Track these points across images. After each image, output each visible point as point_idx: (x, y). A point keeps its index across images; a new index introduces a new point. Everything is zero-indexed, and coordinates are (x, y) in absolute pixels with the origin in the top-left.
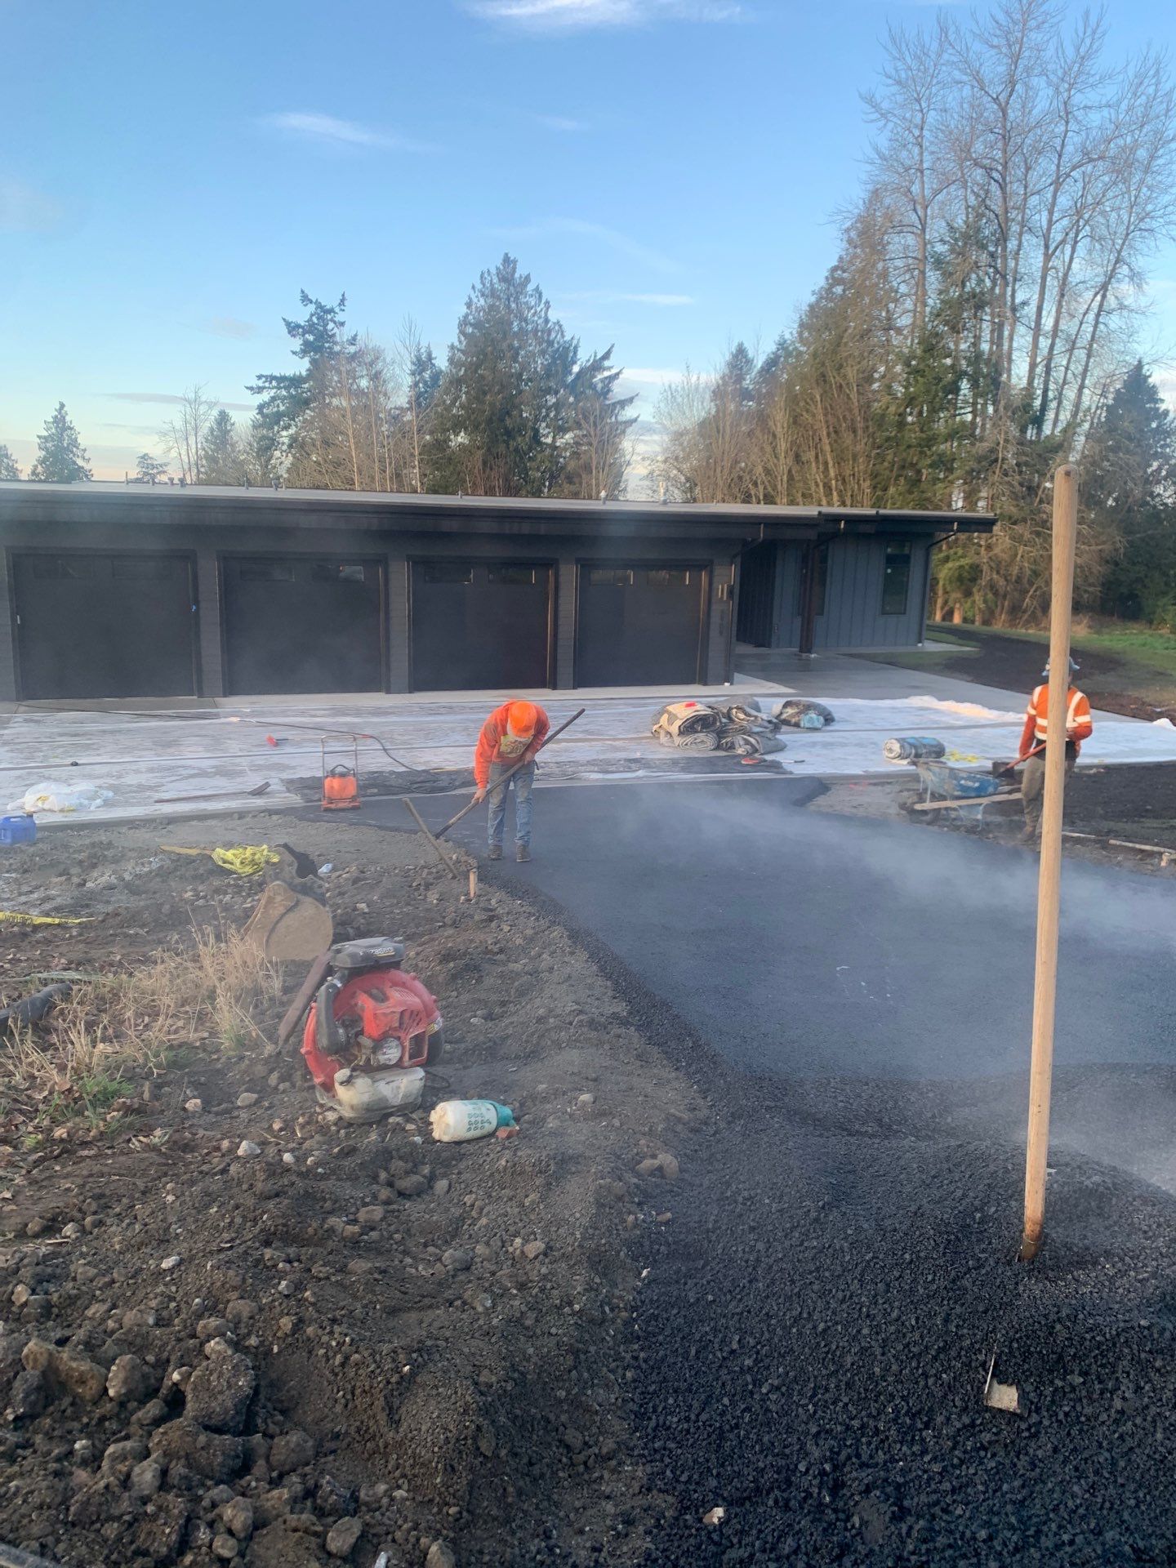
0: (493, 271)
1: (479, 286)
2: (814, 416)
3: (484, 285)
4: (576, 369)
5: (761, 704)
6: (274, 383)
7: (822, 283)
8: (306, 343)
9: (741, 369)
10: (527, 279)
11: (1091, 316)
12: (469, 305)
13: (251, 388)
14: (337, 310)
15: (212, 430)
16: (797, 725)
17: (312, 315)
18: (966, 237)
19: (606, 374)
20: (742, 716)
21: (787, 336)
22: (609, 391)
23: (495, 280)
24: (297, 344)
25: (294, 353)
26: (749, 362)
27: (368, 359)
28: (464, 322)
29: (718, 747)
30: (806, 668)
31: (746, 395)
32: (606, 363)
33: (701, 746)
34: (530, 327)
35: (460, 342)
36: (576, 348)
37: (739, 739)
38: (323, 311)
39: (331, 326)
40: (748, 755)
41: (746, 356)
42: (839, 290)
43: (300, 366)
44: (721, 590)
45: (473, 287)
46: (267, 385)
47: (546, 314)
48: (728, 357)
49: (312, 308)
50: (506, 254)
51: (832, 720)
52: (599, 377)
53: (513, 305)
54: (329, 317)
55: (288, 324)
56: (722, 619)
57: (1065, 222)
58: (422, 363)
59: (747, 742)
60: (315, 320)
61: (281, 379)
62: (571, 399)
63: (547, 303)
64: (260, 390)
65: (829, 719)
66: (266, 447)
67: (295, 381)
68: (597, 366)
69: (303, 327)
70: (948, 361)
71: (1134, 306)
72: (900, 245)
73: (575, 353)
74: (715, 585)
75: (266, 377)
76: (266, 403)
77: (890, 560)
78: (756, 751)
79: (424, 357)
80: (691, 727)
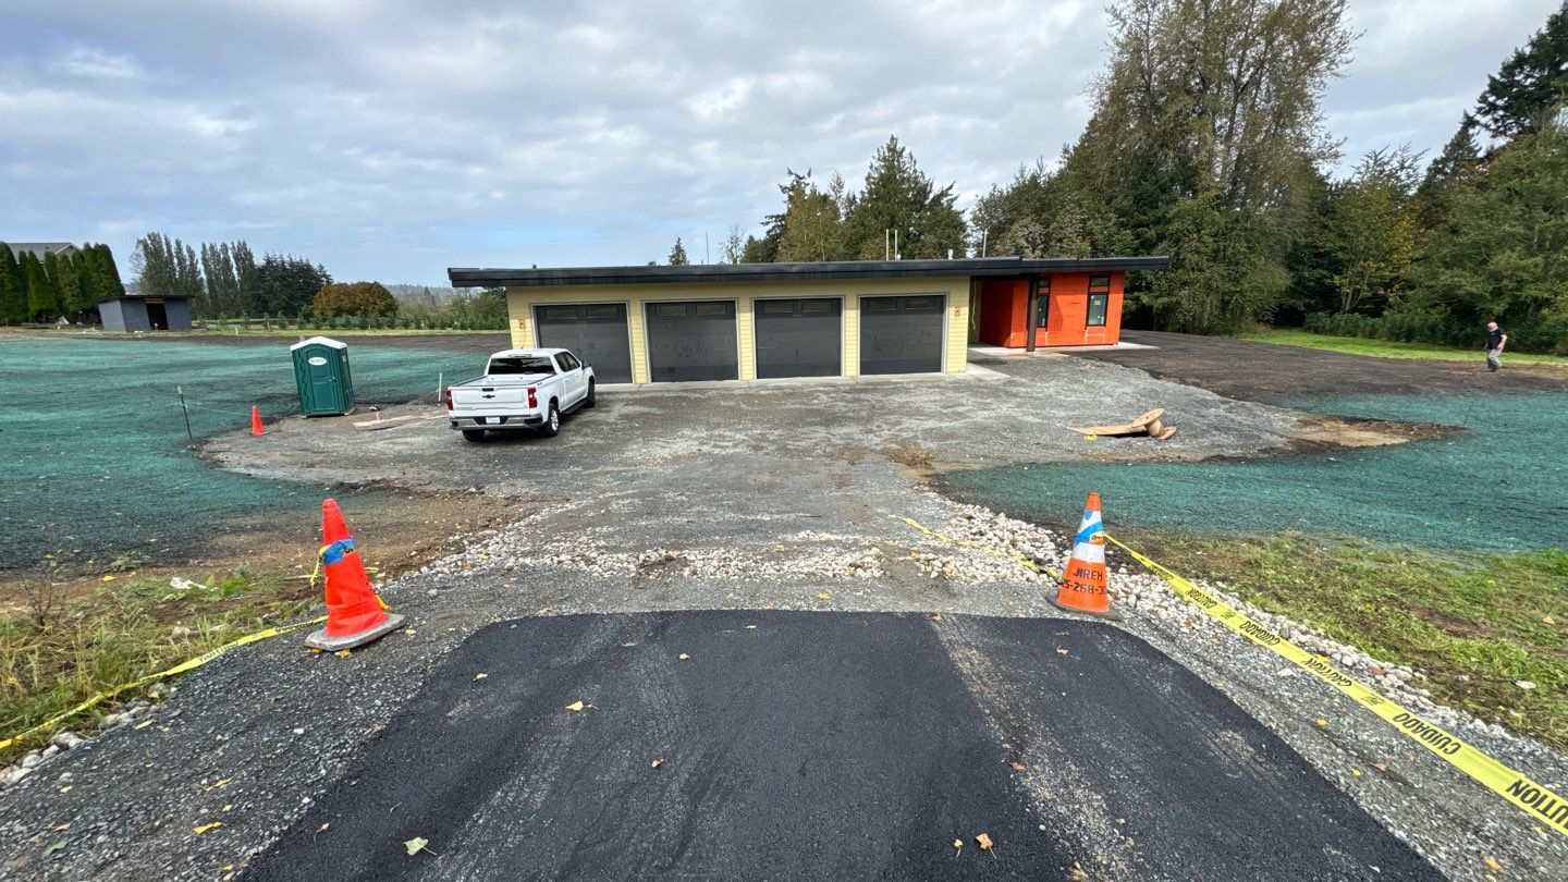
0: (885, 146)
1: (877, 156)
3: (880, 155)
4: (931, 196)
6: (773, 219)
8: (790, 196)
10: (903, 149)
12: (871, 167)
13: (763, 222)
14: (806, 177)
15: (746, 244)
17: (793, 181)
19: (949, 198)
22: (951, 207)
23: (886, 150)
24: (786, 197)
25: (783, 202)
27: (823, 201)
34: (905, 176)
35: (866, 188)
36: (931, 185)
38: (799, 178)
39: (803, 186)
43: (787, 209)
45: (874, 157)
46: (770, 220)
47: (914, 167)
49: (793, 177)
50: (892, 136)
52: (946, 200)
53: (896, 163)
54: (802, 182)
55: (781, 187)
58: (852, 202)
60: (795, 183)
61: (778, 216)
62: (929, 214)
63: (915, 161)
64: (767, 223)
67: (783, 217)
68: (943, 194)
69: (789, 188)
73: (931, 188)
75: (769, 216)
76: (770, 230)
79: (853, 198)
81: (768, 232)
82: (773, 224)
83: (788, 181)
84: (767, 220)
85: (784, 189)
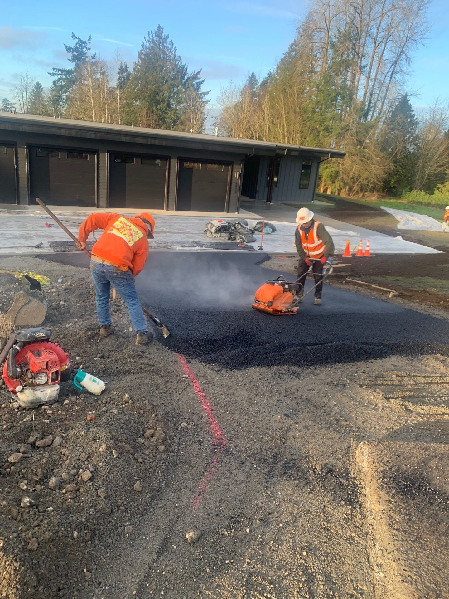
0: (153, 32)
1: (147, 38)
2: (280, 105)
3: (149, 38)
4: (186, 77)
5: (248, 222)
6: (60, 72)
7: (287, 50)
8: (74, 56)
9: (253, 83)
10: (168, 36)
11: (390, 74)
12: (143, 46)
13: (50, 74)
14: (87, 42)
15: (33, 91)
16: (261, 231)
17: (77, 44)
18: (345, 36)
19: (198, 81)
20: (240, 227)
21: (272, 72)
22: (199, 88)
23: (154, 36)
24: (70, 55)
25: (69, 60)
26: (256, 81)
27: (99, 65)
28: (140, 53)
29: (230, 239)
30: (268, 208)
31: (254, 94)
32: (199, 76)
33: (223, 238)
34: (168, 58)
35: (139, 62)
36: (186, 68)
37: (238, 236)
38: (82, 43)
39: (84, 49)
40: (241, 243)
41: (255, 79)
42: (293, 54)
43: (71, 66)
44: (236, 175)
45: (145, 38)
46: (57, 73)
47: (175, 53)
48: (248, 78)
49: (76, 40)
50: (159, 25)
51: (275, 230)
52: (196, 82)
53: (161, 48)
54: (84, 45)
55: (66, 47)
56: (236, 186)
57: (383, 34)
58: (123, 69)
59: (241, 238)
60: (78, 46)
61: (63, 71)
62: (184, 90)
63: (175, 48)
64: (54, 75)
65: (274, 230)
66: (56, 100)
67: (69, 72)
68: (195, 77)
69: (72, 49)
70: (333, 88)
71: (406, 71)
72: (319, 37)
73: (186, 70)
74: (233, 173)
75: (57, 69)
76: (56, 81)
77: (304, 167)
78: (244, 241)
79: (124, 67)
80: (220, 230)
81: (54, 82)
83: (72, 43)
84: (54, 72)
85: (68, 49)
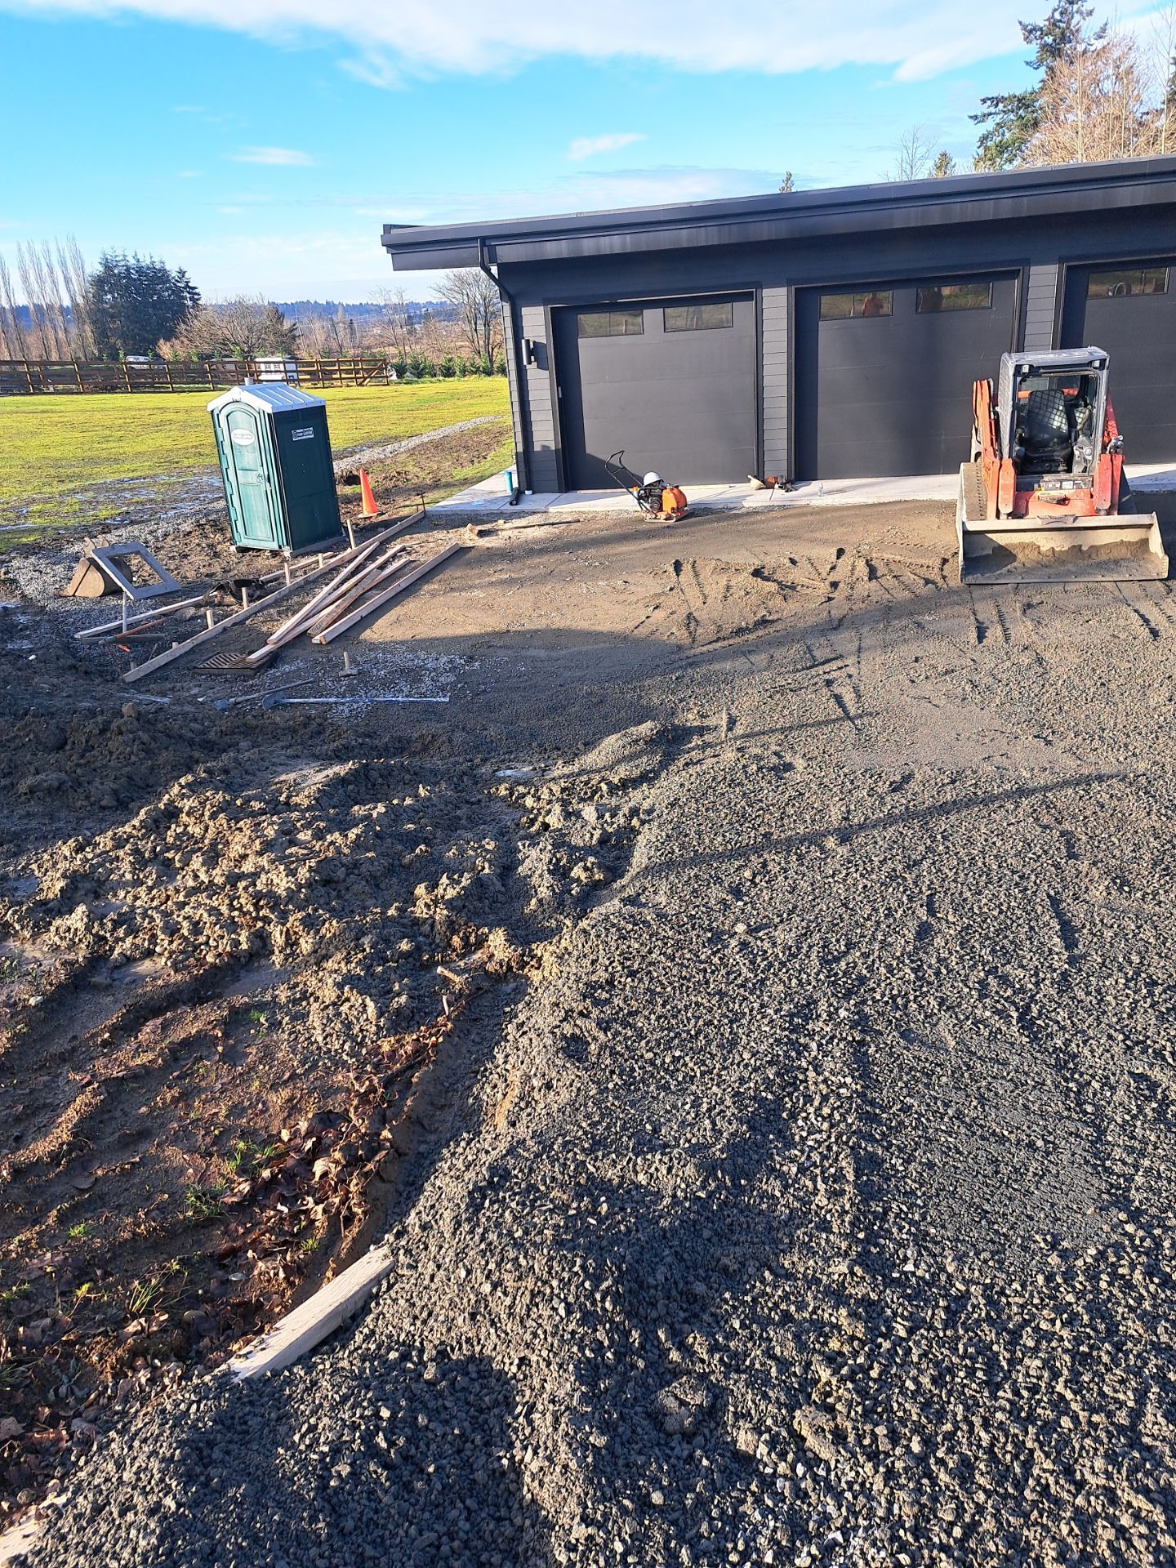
6: (1001, 106)
8: (1044, 47)
13: (975, 117)
24: (1032, 50)
25: (1029, 64)
27: (1118, 53)
46: (992, 110)
55: (1024, 27)
61: (1008, 100)
64: (985, 117)
67: (1023, 102)
69: (1041, 29)
75: (991, 100)
76: (989, 133)
81: (984, 139)
82: (998, 119)
84: (985, 108)
85: (1030, 32)
